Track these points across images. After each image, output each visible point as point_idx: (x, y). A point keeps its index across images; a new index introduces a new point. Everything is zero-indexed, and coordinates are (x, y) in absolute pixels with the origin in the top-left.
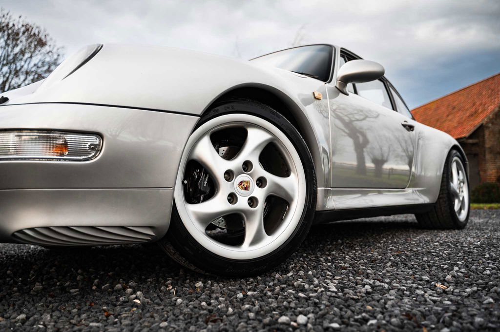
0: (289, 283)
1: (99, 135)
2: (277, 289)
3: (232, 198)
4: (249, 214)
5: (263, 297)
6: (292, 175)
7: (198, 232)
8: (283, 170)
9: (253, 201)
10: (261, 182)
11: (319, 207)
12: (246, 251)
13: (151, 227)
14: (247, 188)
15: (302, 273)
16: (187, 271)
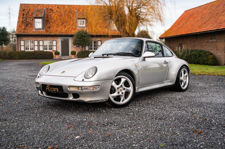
0: (129, 109)
1: (99, 86)
2: (127, 110)
3: (119, 93)
4: (122, 96)
5: (125, 111)
6: (130, 87)
7: (112, 99)
8: (128, 86)
9: (122, 93)
10: (124, 89)
11: (136, 91)
12: (121, 103)
13: (106, 100)
14: (121, 91)
15: (132, 107)
16: (108, 106)
